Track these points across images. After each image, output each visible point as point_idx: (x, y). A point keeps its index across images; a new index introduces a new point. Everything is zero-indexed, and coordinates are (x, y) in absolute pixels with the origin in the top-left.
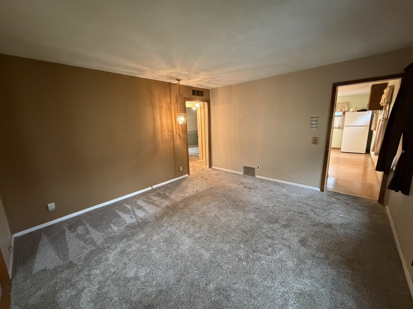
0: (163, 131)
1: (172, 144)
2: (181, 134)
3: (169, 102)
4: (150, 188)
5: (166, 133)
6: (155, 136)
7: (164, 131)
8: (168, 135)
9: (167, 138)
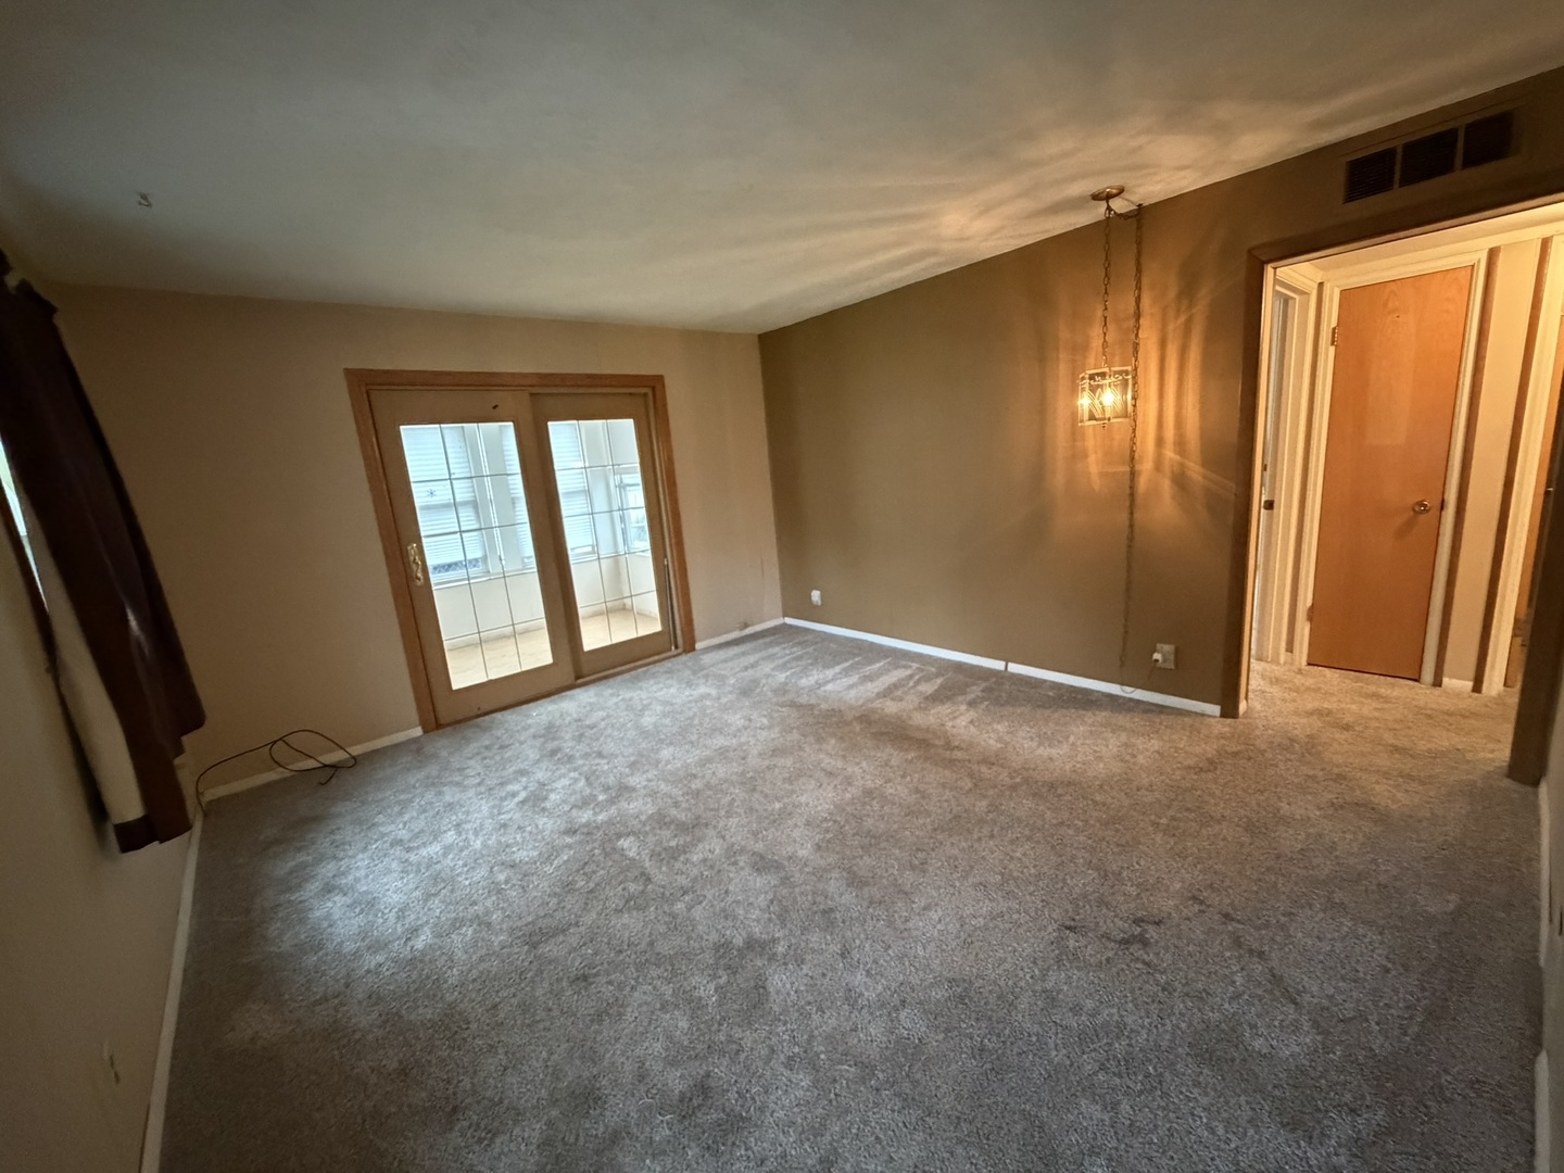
0: (1077, 456)
1: (1123, 517)
2: (1195, 471)
3: (1132, 309)
4: (998, 665)
5: (1094, 465)
6: (1038, 473)
7: (1086, 456)
8: (1103, 475)
9: (1097, 488)
